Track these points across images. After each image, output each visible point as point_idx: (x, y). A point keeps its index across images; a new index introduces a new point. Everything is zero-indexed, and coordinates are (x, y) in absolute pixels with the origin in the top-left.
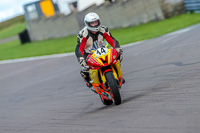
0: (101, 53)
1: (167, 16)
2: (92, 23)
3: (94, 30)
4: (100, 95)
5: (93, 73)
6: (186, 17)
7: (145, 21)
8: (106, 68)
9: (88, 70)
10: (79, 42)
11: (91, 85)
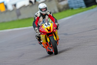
1: (60, 11)
2: (43, 9)
3: (44, 13)
4: (46, 49)
5: (43, 37)
6: (69, 11)
8: (50, 34)
9: (40, 35)
10: (35, 19)
11: (41, 43)
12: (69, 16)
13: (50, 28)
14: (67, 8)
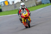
0: (25, 14)
1: (37, 5)
2: (23, 5)
4: (25, 25)
5: (23, 19)
6: (42, 5)
7: (31, 6)
8: (26, 18)
9: (21, 18)
10: (19, 11)
11: (22, 22)
12: (41, 8)
13: (26, 15)
14: (41, 3)
